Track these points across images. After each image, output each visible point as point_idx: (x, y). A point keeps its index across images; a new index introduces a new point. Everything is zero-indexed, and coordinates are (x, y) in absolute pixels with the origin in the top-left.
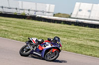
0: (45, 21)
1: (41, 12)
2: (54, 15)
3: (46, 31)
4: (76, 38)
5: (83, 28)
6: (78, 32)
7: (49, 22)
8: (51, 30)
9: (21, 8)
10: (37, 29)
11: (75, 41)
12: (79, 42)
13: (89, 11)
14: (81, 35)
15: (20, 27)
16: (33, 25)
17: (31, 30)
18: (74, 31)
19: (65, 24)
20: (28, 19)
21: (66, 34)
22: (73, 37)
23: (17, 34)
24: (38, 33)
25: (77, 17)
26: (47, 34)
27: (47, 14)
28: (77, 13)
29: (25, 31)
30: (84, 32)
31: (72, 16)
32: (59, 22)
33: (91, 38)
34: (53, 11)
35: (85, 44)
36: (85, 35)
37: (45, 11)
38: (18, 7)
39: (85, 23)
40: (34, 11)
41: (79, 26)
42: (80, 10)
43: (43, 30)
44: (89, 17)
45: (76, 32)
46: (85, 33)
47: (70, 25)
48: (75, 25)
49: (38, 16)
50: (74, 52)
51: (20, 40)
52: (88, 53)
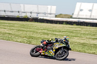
0: (48, 23)
1: (43, 13)
2: (56, 16)
3: (49, 32)
4: (79, 38)
5: (85, 27)
6: (80, 32)
7: (51, 23)
8: (53, 31)
9: (23, 11)
10: (40, 31)
11: (78, 41)
12: (82, 42)
13: (90, 11)
14: (84, 34)
15: (23, 29)
16: (35, 27)
17: (34, 32)
18: (76, 31)
19: (67, 24)
20: (31, 21)
21: (69, 34)
22: (76, 36)
23: (21, 37)
24: (41, 34)
25: (79, 17)
26: (50, 35)
27: (49, 15)
28: (79, 13)
29: (28, 33)
30: (86, 31)
31: (74, 16)
32: (61, 22)
33: (94, 37)
34: (55, 13)
35: (87, 43)
36: (88, 34)
37: (46, 12)
38: (20, 11)
39: (87, 23)
40: (36, 13)
41: (81, 25)
42: (81, 10)
43: (46, 31)
44: (91, 16)
45: (78, 32)
46: (87, 33)
47: (72, 25)
48: (77, 25)
49: (40, 18)
50: (77, 51)
51: (24, 42)
52: (91, 52)
